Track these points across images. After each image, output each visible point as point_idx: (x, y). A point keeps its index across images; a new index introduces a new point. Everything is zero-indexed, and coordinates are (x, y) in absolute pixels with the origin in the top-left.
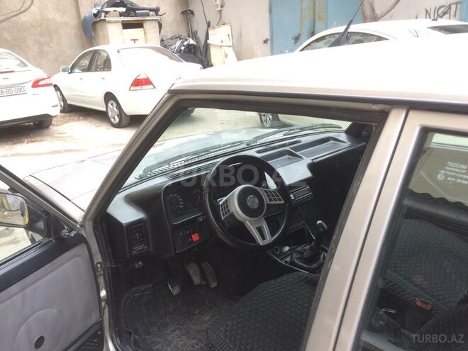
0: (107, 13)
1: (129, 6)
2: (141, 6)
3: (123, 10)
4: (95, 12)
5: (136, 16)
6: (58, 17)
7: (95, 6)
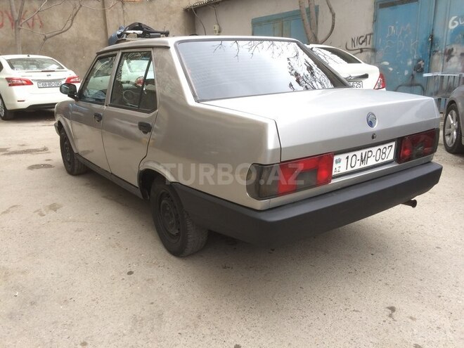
0: (128, 34)
1: (145, 29)
2: (156, 30)
3: (141, 32)
4: (119, 33)
5: (150, 38)
6: (90, 36)
7: (120, 29)
